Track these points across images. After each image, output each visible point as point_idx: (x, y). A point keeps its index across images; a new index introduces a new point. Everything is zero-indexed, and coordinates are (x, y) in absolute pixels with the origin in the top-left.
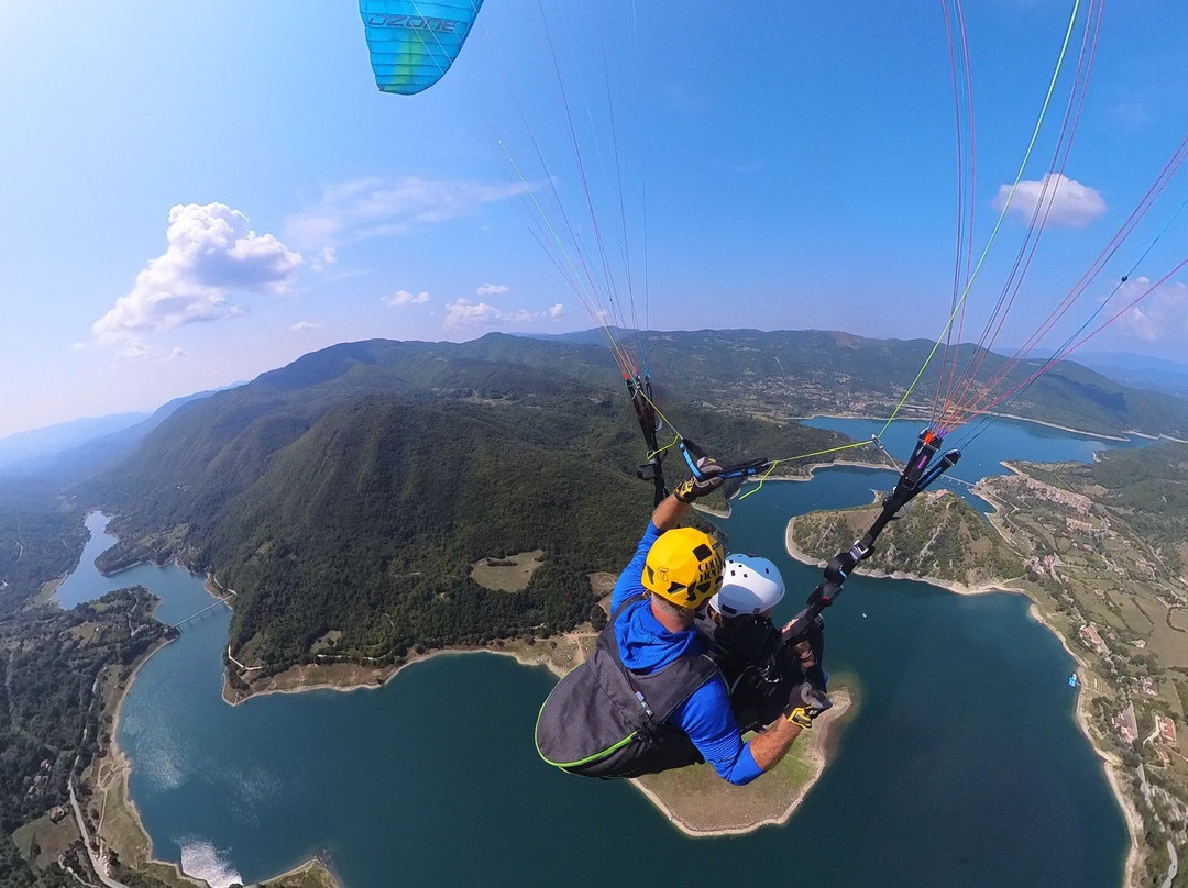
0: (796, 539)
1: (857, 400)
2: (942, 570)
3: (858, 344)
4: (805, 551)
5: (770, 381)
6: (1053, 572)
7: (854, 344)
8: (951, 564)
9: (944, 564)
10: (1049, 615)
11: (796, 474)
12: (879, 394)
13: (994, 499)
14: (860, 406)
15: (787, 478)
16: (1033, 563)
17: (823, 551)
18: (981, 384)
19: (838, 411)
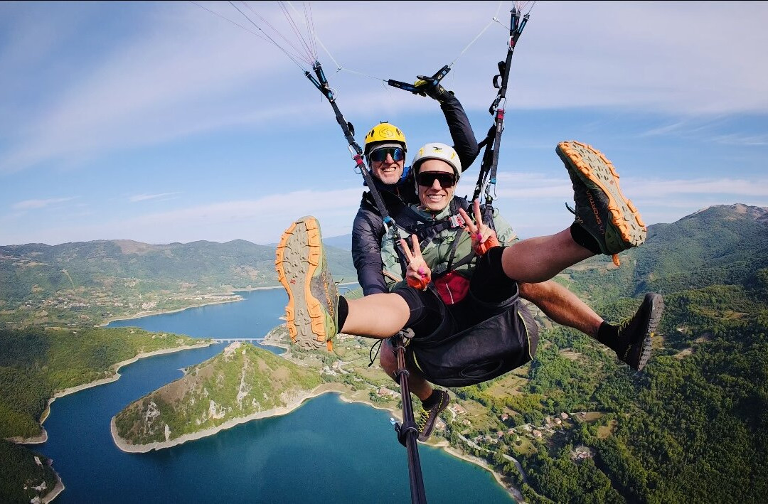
0: (122, 435)
1: (149, 299)
2: (260, 403)
3: (143, 250)
4: (135, 442)
5: (60, 296)
6: (342, 371)
7: (140, 250)
8: (265, 396)
9: (260, 399)
10: (353, 396)
11: (102, 377)
12: (168, 292)
13: (282, 343)
14: (153, 304)
15: (94, 384)
16: (325, 371)
17: (151, 433)
18: (251, 268)
19: (133, 313)
